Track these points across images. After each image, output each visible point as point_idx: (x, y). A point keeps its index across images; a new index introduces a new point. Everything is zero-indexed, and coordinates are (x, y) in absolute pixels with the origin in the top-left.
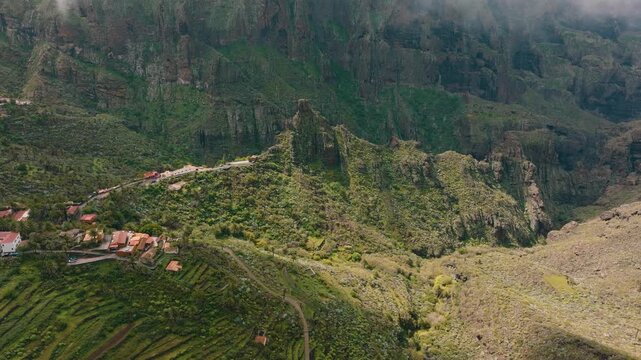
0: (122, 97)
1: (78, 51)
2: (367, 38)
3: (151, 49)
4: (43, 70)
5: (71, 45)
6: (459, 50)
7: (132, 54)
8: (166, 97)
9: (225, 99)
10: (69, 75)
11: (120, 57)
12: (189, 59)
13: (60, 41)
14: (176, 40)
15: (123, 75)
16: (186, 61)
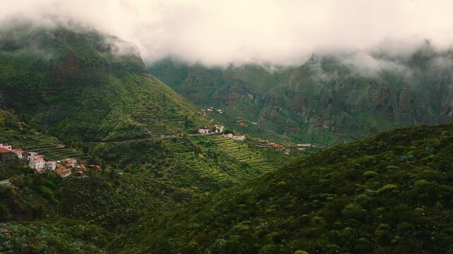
0: (295, 131)
1: (281, 109)
3: (314, 111)
4: (265, 116)
5: (278, 107)
7: (304, 113)
8: (316, 133)
9: (344, 135)
11: (298, 114)
13: (274, 105)
14: (325, 107)
15: (298, 122)
16: (329, 116)
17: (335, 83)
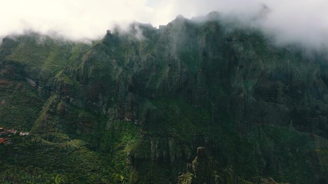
0: (91, 128)
1: (71, 99)
2: (242, 95)
3: (112, 99)
4: (49, 110)
5: (68, 96)
6: (303, 104)
7: (101, 102)
8: (116, 128)
9: (150, 133)
10: (63, 114)
11: (94, 104)
12: (132, 107)
13: (62, 94)
14: (126, 95)
15: (94, 114)
16: (130, 107)
17: (133, 64)
